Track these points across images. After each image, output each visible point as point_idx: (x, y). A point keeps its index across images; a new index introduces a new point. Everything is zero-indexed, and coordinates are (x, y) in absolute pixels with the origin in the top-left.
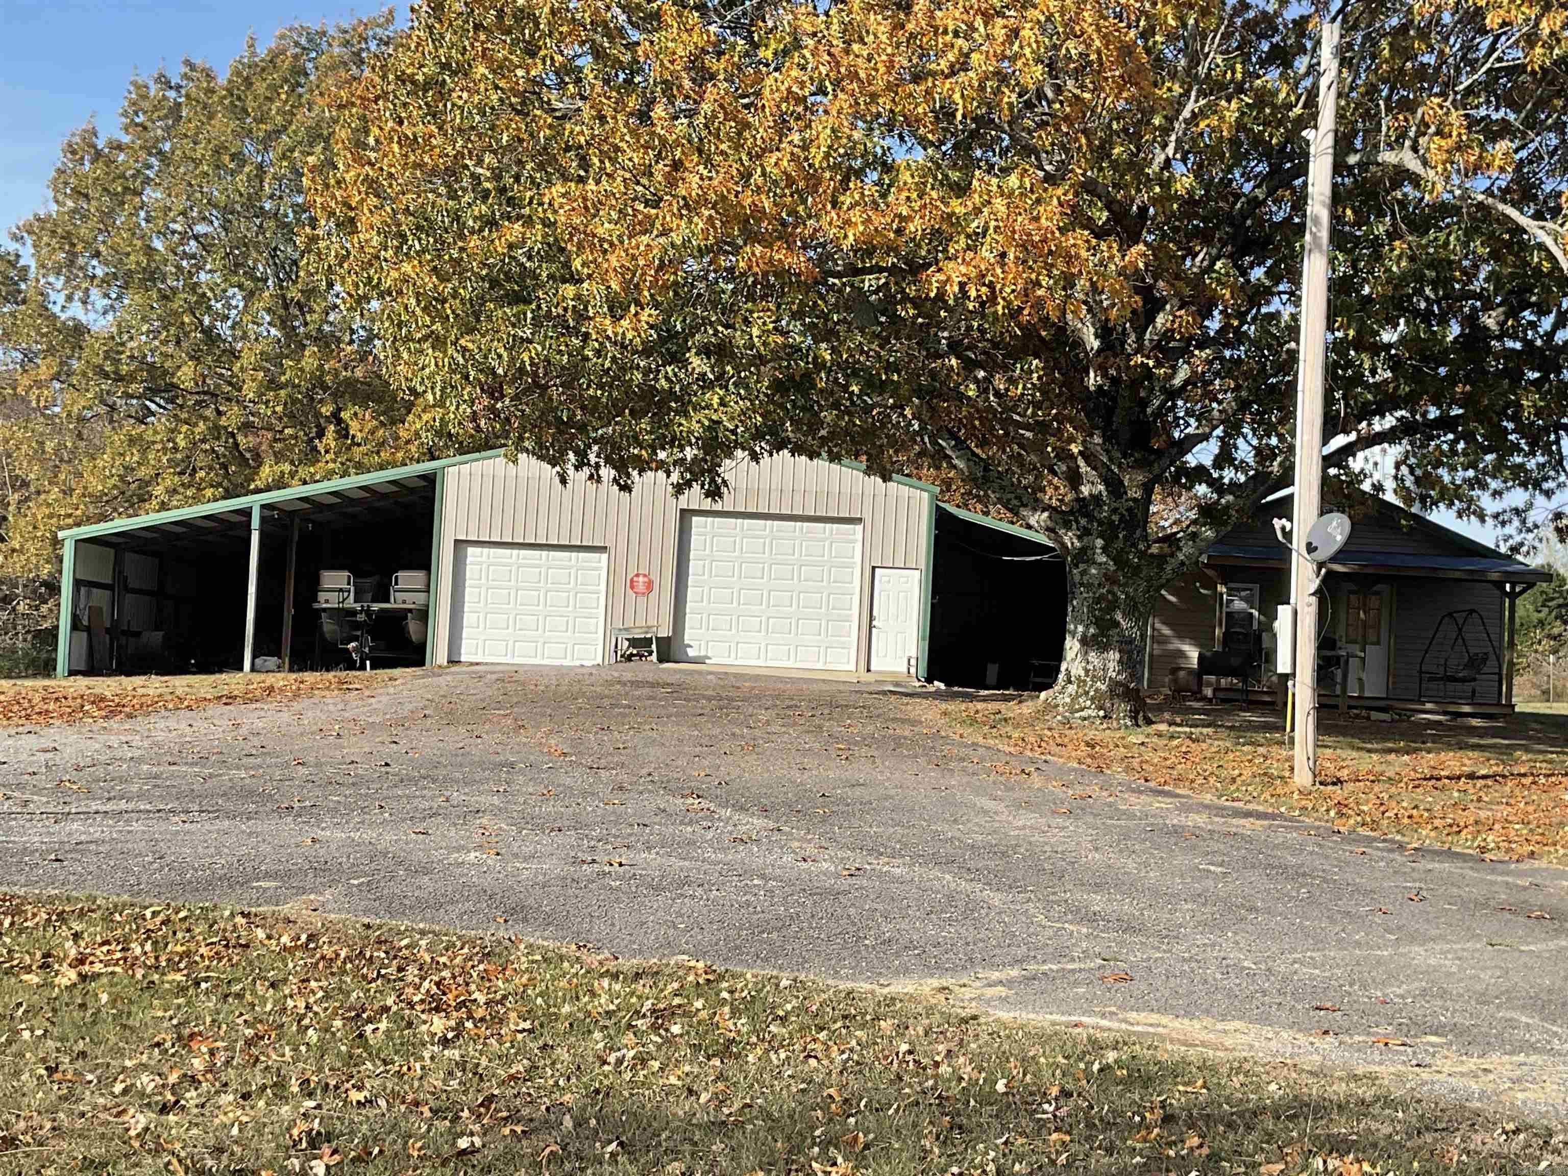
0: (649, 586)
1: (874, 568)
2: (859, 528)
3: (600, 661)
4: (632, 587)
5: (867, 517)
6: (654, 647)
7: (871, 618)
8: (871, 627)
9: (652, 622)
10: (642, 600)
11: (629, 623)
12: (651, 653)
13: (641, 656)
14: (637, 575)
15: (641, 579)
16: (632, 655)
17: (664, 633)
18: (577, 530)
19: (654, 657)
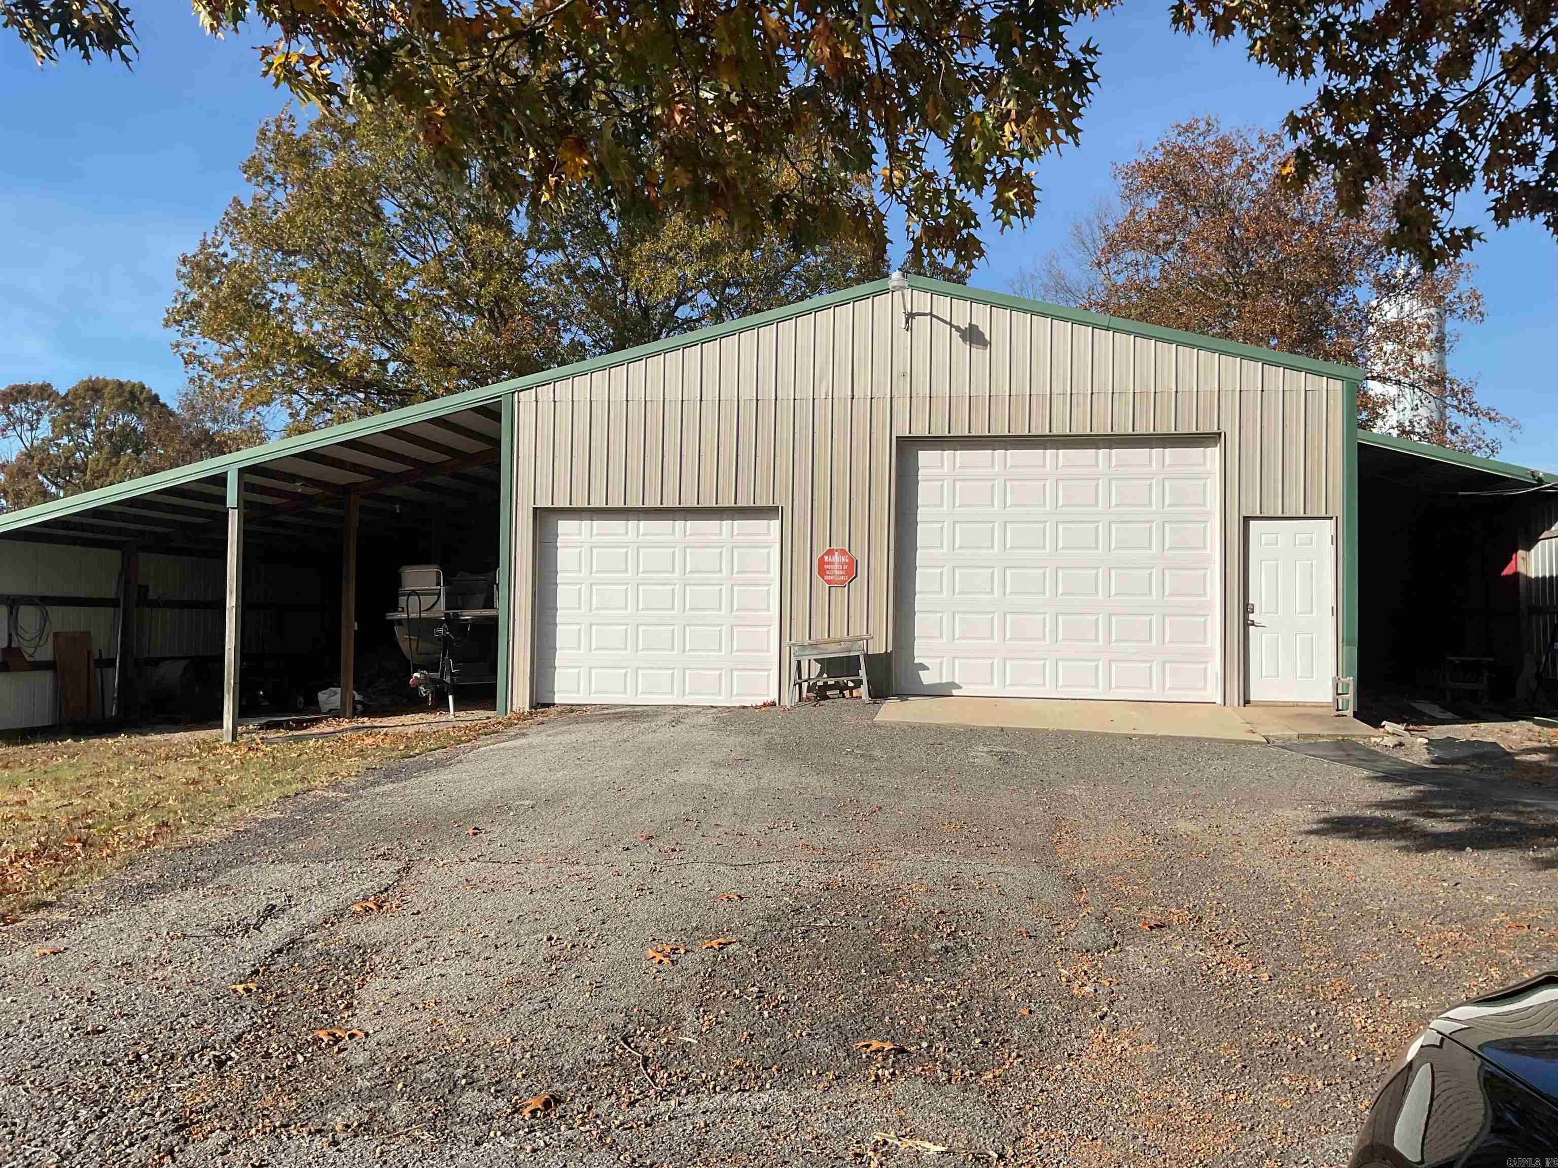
0: (852, 571)
1: (1247, 519)
2: (1213, 453)
3: (774, 697)
4: (822, 573)
5: (1230, 429)
6: (862, 673)
7: (1247, 608)
8: (1247, 624)
9: (858, 630)
10: (839, 595)
11: (820, 634)
12: (858, 684)
13: (842, 688)
14: (830, 552)
15: (836, 558)
16: (826, 687)
17: (879, 646)
18: (728, 483)
19: (863, 690)
